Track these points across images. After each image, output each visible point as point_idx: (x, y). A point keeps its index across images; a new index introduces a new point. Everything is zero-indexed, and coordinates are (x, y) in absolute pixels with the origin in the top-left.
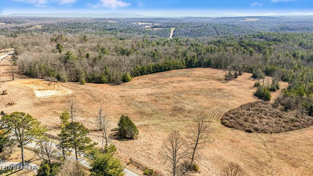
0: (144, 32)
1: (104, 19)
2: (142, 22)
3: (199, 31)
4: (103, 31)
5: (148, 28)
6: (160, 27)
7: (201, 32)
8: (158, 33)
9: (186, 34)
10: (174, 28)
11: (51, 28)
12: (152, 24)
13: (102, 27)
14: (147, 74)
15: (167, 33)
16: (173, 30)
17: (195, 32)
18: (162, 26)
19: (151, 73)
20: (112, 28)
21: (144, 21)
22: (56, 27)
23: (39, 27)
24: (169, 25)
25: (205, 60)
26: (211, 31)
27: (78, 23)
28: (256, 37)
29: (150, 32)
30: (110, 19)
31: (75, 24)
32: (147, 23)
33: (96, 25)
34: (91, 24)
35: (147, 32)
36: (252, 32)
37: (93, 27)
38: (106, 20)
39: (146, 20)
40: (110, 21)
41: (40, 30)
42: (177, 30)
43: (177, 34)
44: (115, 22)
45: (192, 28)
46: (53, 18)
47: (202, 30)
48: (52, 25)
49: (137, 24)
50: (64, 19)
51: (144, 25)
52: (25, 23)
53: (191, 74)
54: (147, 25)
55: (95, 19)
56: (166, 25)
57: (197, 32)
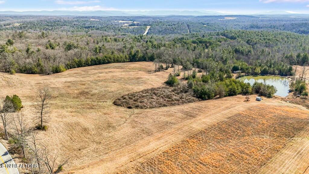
0: (119, 30)
1: (86, 17)
2: (123, 20)
3: (172, 29)
4: (81, 29)
5: (126, 26)
6: (138, 25)
7: (174, 30)
8: (133, 31)
9: (160, 32)
10: (150, 26)
11: (29, 26)
12: (132, 22)
13: (81, 25)
15: (142, 31)
16: (149, 28)
17: (168, 30)
18: (140, 24)
19: (88, 66)
20: (91, 26)
21: (126, 19)
22: (34, 25)
23: (17, 25)
24: (146, 23)
25: (149, 55)
27: (58, 21)
28: (219, 35)
29: (125, 30)
30: (93, 17)
31: (55, 22)
32: (127, 21)
33: (76, 23)
34: (70, 22)
35: (123, 29)
37: (72, 25)
38: (88, 18)
39: (128, 19)
40: (92, 19)
41: (17, 28)
42: (152, 28)
43: (151, 32)
44: (96, 20)
45: (166, 26)
46: (34, 16)
47: (176, 28)
48: (31, 23)
49: (118, 22)
50: (46, 17)
51: (124, 23)
52: (5, 21)
53: (127, 67)
54: (126, 23)
55: (77, 17)
56: (144, 24)
57: (171, 30)
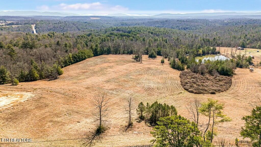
3: (61, 27)
7: (64, 28)
8: (19, 30)
10: (35, 25)
14: (69, 65)
15: (30, 30)
16: (34, 27)
19: (72, 64)
25: (105, 49)
26: (72, 27)
28: (114, 31)
36: (104, 27)
43: (40, 30)
45: (53, 24)
47: (64, 26)
56: (24, 23)
